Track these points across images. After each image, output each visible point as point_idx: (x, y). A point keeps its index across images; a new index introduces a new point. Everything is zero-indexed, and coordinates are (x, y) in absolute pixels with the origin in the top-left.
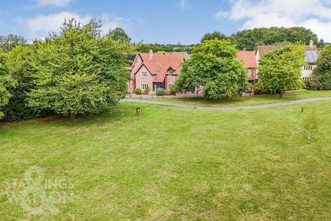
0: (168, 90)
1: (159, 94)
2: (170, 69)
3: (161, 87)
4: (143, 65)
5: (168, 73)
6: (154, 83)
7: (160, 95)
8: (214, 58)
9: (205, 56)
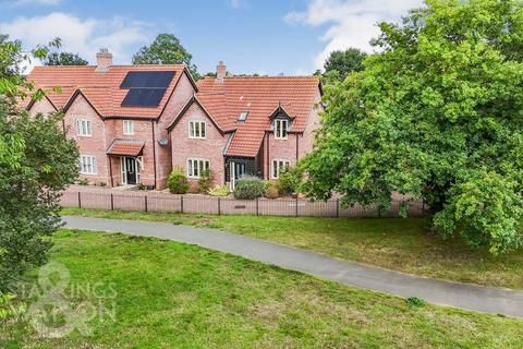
0: (272, 179)
1: (245, 195)
2: (279, 113)
3: (250, 171)
4: (193, 101)
5: (273, 128)
6: (227, 158)
7: (247, 198)
8: (490, 63)
9: (447, 55)
